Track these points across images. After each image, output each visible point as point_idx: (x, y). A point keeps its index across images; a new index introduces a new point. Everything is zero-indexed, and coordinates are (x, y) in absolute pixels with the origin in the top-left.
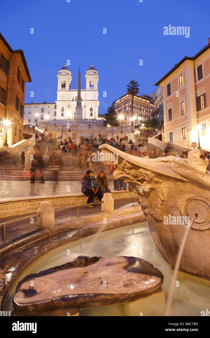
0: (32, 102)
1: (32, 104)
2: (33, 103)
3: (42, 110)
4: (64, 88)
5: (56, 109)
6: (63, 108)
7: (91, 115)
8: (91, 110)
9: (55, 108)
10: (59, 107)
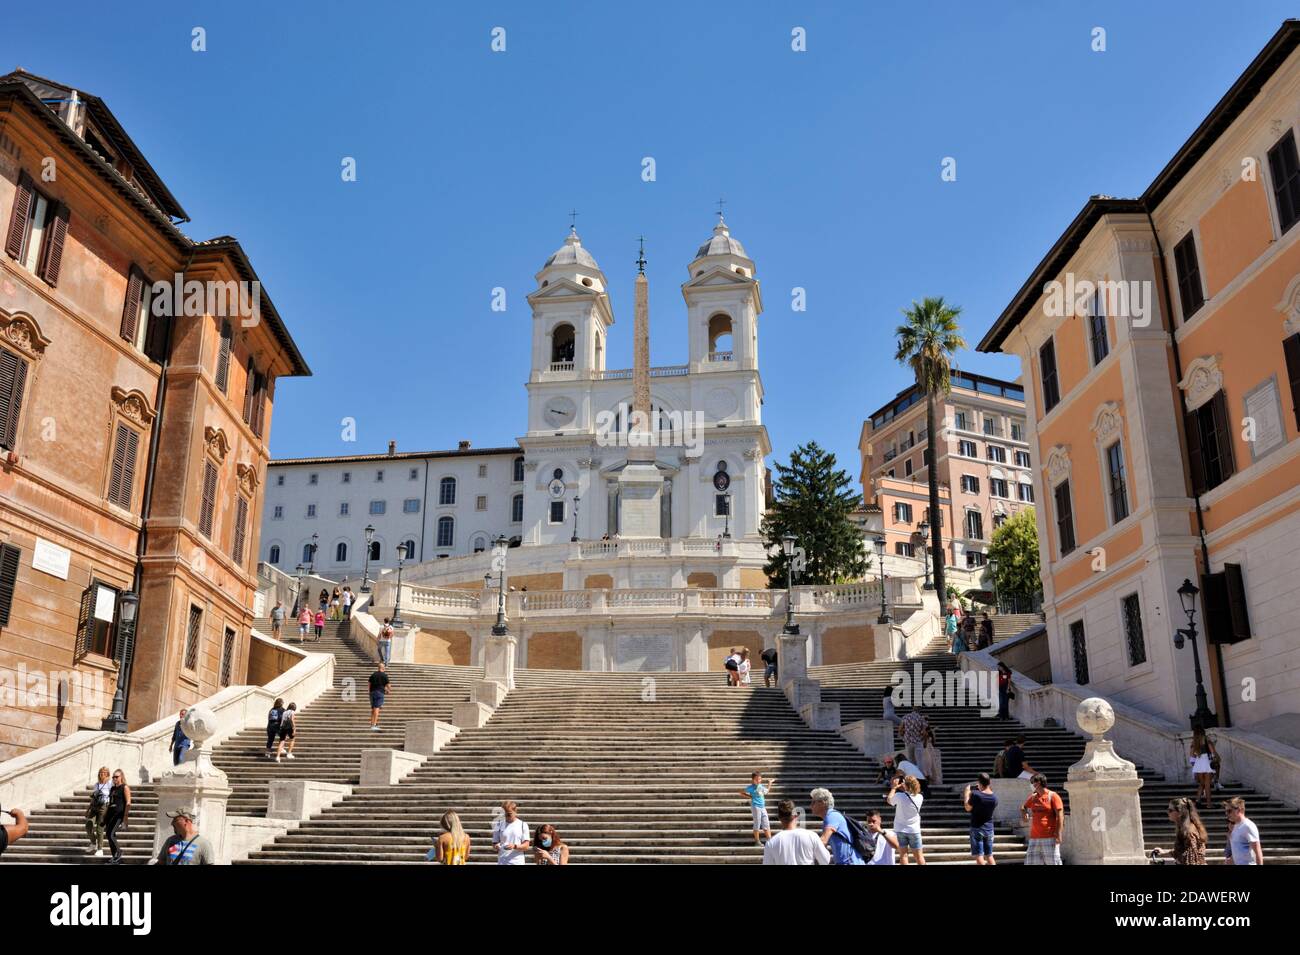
0: (392, 447)
1: (392, 459)
2: (399, 451)
3: (443, 487)
4: (564, 362)
5: (522, 479)
6: (558, 474)
7: (722, 507)
8: (721, 478)
9: (519, 476)
10: (539, 468)
